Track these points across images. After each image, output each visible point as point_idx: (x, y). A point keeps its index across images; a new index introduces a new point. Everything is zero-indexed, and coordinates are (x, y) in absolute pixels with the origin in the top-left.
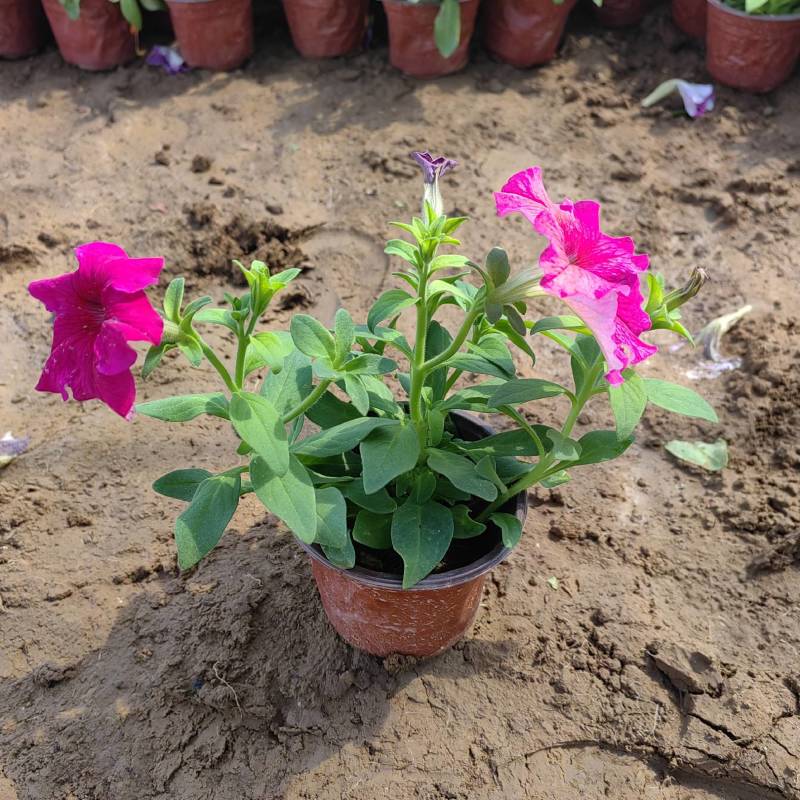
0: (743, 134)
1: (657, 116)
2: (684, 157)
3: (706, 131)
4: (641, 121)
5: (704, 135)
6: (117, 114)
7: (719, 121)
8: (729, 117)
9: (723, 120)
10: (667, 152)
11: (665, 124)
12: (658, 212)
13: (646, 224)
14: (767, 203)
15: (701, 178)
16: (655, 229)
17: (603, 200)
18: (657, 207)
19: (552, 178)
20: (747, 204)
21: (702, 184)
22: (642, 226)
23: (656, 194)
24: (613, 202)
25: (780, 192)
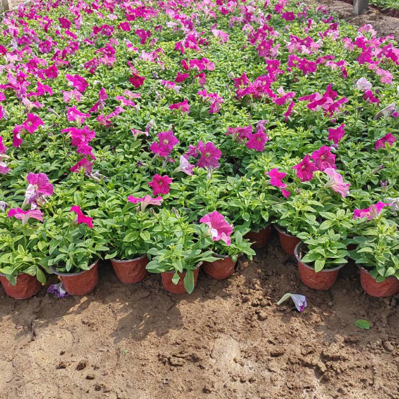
1: (283, 311)
2: (300, 335)
3: (307, 320)
4: (278, 314)
6: (37, 331)
7: (311, 315)
8: (315, 312)
11: (288, 315)
12: (295, 375)
13: (291, 387)
14: (340, 369)
15: (309, 351)
16: (295, 388)
17: (270, 371)
18: (294, 372)
19: (245, 357)
20: (331, 367)
21: (310, 353)
22: (290, 388)
23: (292, 364)
24: (274, 372)
25: (344, 360)
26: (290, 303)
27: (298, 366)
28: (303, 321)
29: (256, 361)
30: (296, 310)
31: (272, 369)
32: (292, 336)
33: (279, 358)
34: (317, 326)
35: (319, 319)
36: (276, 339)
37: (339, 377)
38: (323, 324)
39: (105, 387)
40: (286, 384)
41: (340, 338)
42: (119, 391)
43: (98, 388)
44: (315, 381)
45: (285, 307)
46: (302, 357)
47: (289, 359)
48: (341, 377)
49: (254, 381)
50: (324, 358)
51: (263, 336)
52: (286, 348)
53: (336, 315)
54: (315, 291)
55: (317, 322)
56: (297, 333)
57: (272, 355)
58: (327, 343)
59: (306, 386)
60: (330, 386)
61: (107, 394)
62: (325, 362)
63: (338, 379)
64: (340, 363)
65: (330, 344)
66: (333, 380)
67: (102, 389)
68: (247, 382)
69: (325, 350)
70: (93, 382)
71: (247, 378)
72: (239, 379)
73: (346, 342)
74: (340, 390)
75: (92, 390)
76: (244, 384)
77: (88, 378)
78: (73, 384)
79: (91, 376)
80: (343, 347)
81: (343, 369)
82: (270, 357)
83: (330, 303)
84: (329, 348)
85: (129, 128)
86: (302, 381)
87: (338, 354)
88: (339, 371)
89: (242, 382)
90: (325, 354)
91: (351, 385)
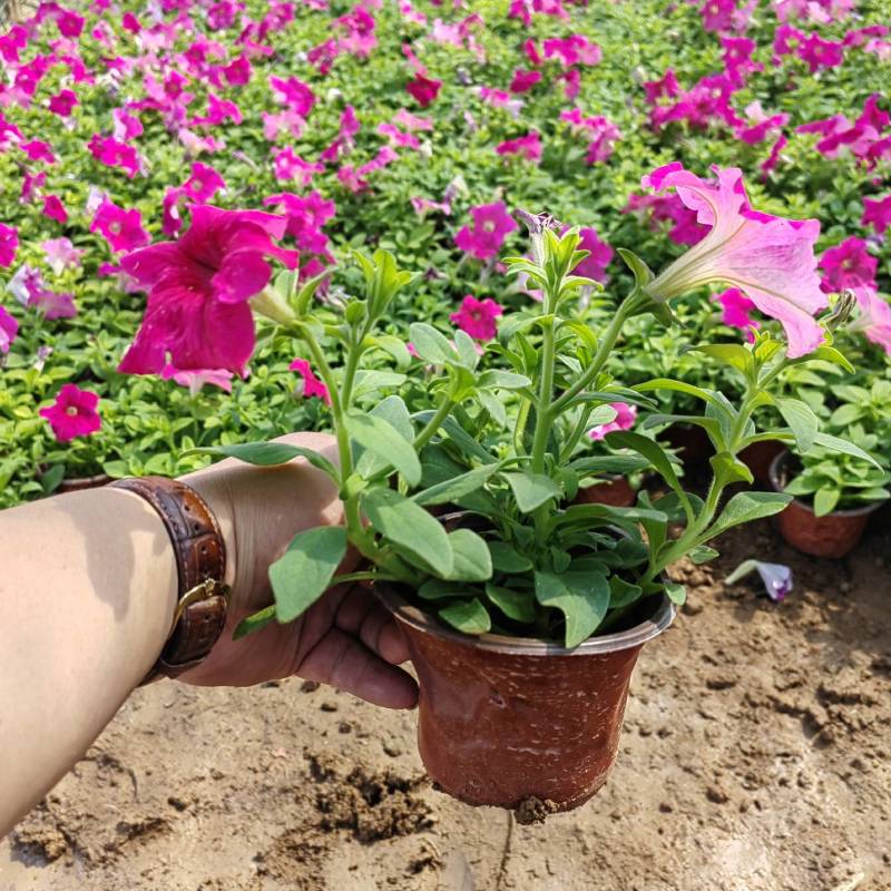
0: (825, 621)
1: (740, 597)
2: (773, 649)
4: (725, 603)
5: (790, 623)
7: (801, 607)
8: (810, 602)
9: (805, 605)
12: (759, 728)
13: (749, 750)
14: (860, 721)
15: (792, 681)
16: (757, 754)
17: (704, 716)
18: (756, 722)
19: (651, 687)
20: (840, 717)
21: (795, 685)
22: (746, 754)
23: (754, 705)
24: (713, 719)
25: (870, 703)
26: (754, 581)
27: (766, 711)
28: (782, 621)
29: (675, 696)
30: (768, 596)
31: (708, 713)
32: (755, 650)
33: (725, 692)
34: (811, 632)
35: (818, 618)
36: (720, 653)
37: (855, 737)
38: (825, 627)
39: (359, 727)
40: (738, 744)
41: (863, 659)
42: (387, 737)
43: (345, 729)
44: (802, 743)
45: (743, 591)
46: (775, 693)
47: (747, 696)
48: (859, 737)
49: (669, 734)
50: (825, 697)
51: (692, 645)
52: (740, 672)
53: (856, 610)
54: (812, 558)
55: (812, 624)
56: (766, 645)
57: (711, 685)
58: (833, 668)
59: (782, 750)
60: (834, 755)
61: (364, 741)
62: (826, 706)
63: (852, 740)
64: (859, 710)
65: (839, 669)
66: (841, 743)
67: (353, 731)
68: (655, 736)
69: (827, 680)
70: (334, 716)
71: (654, 728)
72: (636, 729)
73: (875, 667)
74: (856, 764)
75: (333, 731)
76: (648, 739)
77: (325, 708)
78: (294, 717)
79: (332, 705)
80: (868, 677)
81: (865, 722)
82: (705, 690)
83: (845, 586)
84: (838, 678)
85: (407, 195)
86: (774, 741)
87: (856, 691)
88: (856, 725)
89: (643, 734)
90: (828, 688)
91: (881, 755)
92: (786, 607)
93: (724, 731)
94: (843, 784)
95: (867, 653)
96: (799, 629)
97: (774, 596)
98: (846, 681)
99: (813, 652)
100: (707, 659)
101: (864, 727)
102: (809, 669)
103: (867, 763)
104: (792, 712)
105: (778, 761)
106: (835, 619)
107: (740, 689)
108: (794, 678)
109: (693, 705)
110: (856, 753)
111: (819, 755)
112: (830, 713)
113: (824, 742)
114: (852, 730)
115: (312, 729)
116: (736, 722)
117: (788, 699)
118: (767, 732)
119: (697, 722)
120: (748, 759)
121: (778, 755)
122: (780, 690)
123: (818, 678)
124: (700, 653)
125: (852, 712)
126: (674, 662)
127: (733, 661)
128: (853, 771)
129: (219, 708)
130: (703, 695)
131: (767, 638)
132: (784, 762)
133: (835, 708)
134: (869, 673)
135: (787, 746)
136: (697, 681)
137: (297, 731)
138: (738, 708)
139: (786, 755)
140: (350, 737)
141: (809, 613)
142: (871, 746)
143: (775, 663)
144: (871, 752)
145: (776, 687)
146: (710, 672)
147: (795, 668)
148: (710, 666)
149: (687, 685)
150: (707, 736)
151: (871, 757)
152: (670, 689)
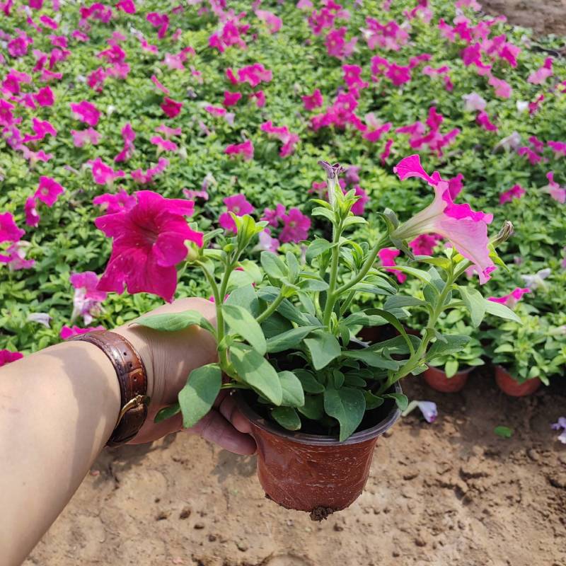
0: (457, 431)
1: (411, 423)
2: (433, 451)
3: (439, 432)
4: (405, 427)
5: (439, 434)
6: (119, 475)
7: (443, 425)
8: (448, 422)
9: (445, 423)
10: (424, 448)
11: (416, 427)
12: (434, 499)
13: (432, 513)
14: (484, 487)
15: (446, 469)
16: (436, 514)
17: (405, 497)
18: (432, 495)
20: (474, 486)
21: (447, 471)
22: (430, 515)
23: (429, 486)
24: (410, 498)
25: (487, 476)
28: (435, 434)
29: (388, 487)
31: (407, 495)
32: (424, 453)
33: (413, 481)
34: (451, 439)
35: (453, 430)
36: (407, 458)
37: (482, 496)
38: (458, 435)
39: (220, 537)
41: (479, 450)
42: (238, 540)
43: (212, 539)
44: (457, 504)
45: (412, 419)
46: (438, 477)
47: (425, 482)
48: (484, 496)
49: (389, 511)
50: (465, 476)
51: (391, 455)
52: (419, 467)
55: (451, 434)
56: (428, 449)
57: (406, 479)
58: (465, 458)
59: (447, 510)
60: (474, 508)
62: (465, 481)
63: (481, 498)
67: (218, 540)
68: (382, 513)
69: (464, 466)
70: (204, 532)
72: (371, 511)
73: (487, 454)
74: (485, 512)
75: (206, 542)
76: (378, 515)
77: (197, 527)
78: (181, 537)
79: (201, 525)
80: (483, 460)
81: (486, 487)
84: (469, 464)
85: (178, 187)
90: (465, 471)
91: (497, 504)
92: (436, 426)
93: (417, 504)
94: (480, 524)
95: (480, 446)
96: (444, 437)
97: (429, 420)
98: (474, 466)
99: (454, 450)
100: (401, 463)
101: (486, 490)
102: (453, 460)
103: (490, 509)
104: (449, 486)
105: (446, 515)
106: (461, 428)
107: (421, 478)
108: (447, 467)
109: (398, 491)
110: (484, 505)
111: (466, 509)
112: (468, 485)
113: (468, 502)
114: (480, 492)
115: (193, 542)
116: (422, 497)
117: (445, 479)
118: (438, 500)
119: (402, 501)
120: (432, 518)
121: (447, 512)
122: (440, 474)
123: (458, 464)
124: (397, 460)
125: (478, 482)
126: (384, 467)
127: (415, 462)
128: (484, 516)
129: (134, 538)
130: (403, 485)
131: (429, 445)
132: (450, 516)
133: (470, 481)
134: (483, 458)
135: (450, 507)
136: (398, 477)
137: (185, 545)
138: (422, 489)
139: (450, 512)
140: (216, 544)
141: (449, 428)
142: (491, 500)
143: (435, 459)
144: (492, 503)
145: (438, 473)
146: (404, 470)
147: (446, 461)
148: (403, 466)
149: (393, 480)
150: (409, 509)
151: (492, 506)
152: (385, 484)
